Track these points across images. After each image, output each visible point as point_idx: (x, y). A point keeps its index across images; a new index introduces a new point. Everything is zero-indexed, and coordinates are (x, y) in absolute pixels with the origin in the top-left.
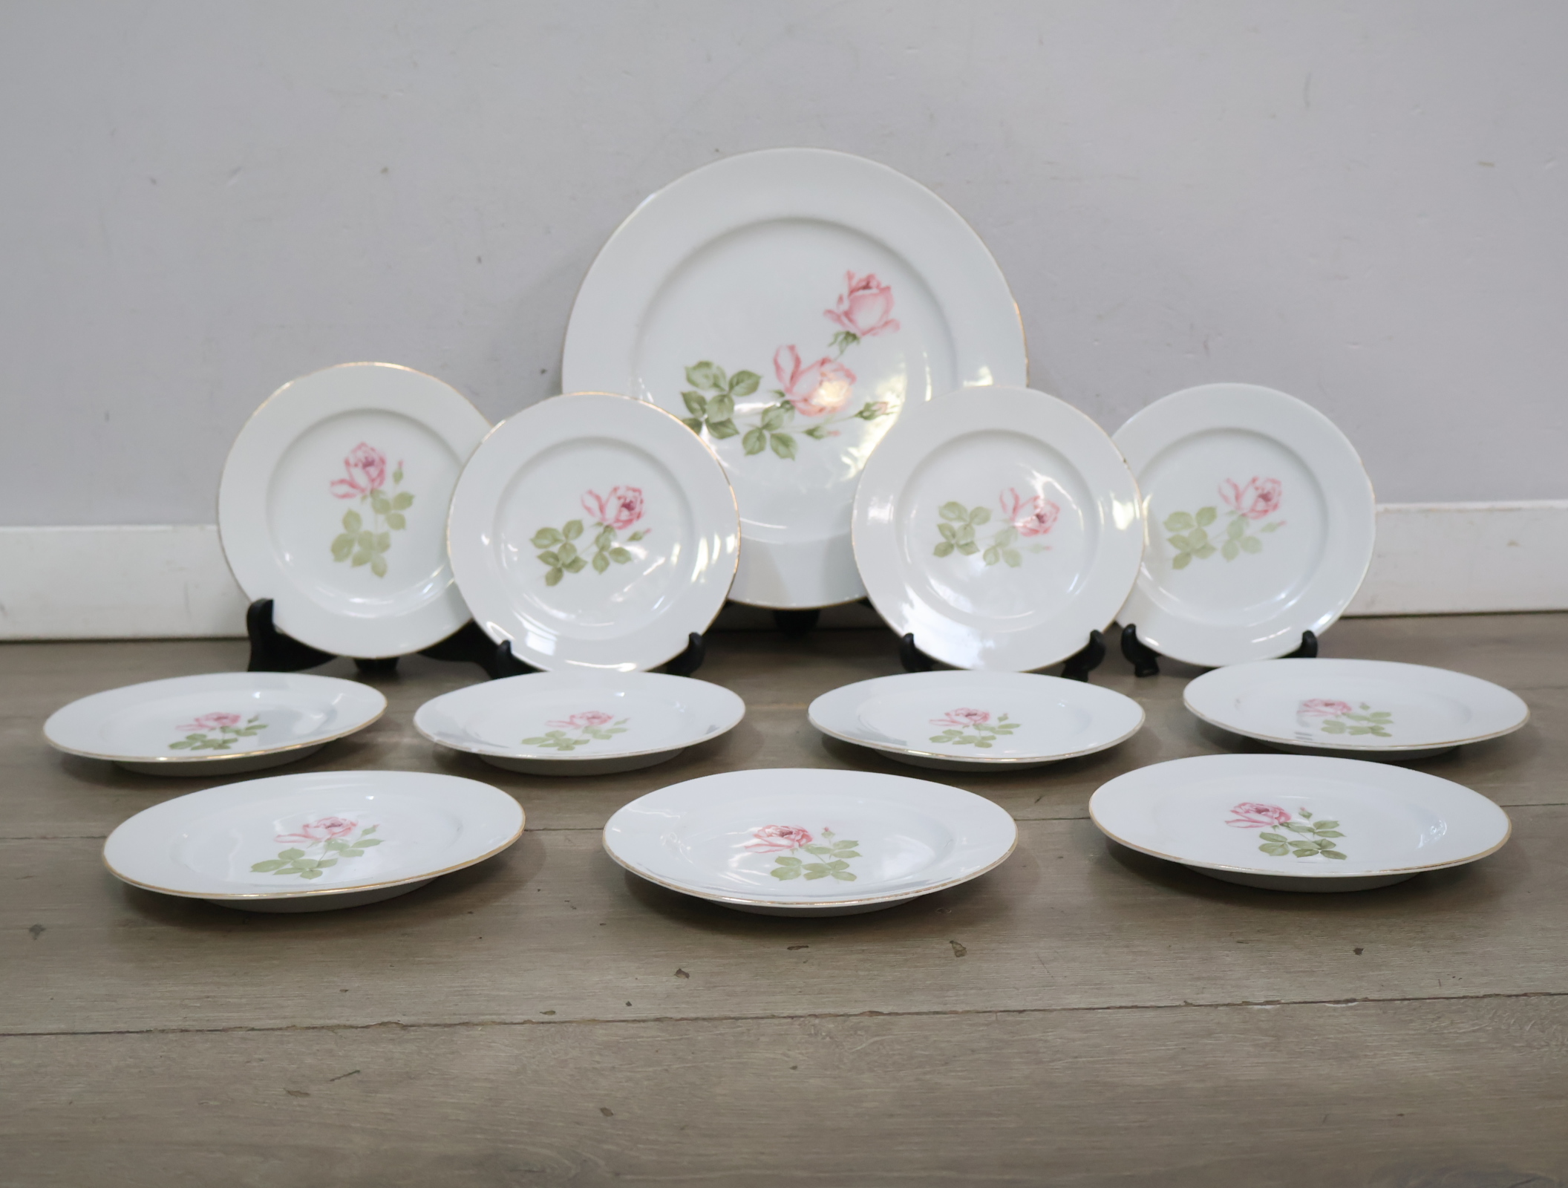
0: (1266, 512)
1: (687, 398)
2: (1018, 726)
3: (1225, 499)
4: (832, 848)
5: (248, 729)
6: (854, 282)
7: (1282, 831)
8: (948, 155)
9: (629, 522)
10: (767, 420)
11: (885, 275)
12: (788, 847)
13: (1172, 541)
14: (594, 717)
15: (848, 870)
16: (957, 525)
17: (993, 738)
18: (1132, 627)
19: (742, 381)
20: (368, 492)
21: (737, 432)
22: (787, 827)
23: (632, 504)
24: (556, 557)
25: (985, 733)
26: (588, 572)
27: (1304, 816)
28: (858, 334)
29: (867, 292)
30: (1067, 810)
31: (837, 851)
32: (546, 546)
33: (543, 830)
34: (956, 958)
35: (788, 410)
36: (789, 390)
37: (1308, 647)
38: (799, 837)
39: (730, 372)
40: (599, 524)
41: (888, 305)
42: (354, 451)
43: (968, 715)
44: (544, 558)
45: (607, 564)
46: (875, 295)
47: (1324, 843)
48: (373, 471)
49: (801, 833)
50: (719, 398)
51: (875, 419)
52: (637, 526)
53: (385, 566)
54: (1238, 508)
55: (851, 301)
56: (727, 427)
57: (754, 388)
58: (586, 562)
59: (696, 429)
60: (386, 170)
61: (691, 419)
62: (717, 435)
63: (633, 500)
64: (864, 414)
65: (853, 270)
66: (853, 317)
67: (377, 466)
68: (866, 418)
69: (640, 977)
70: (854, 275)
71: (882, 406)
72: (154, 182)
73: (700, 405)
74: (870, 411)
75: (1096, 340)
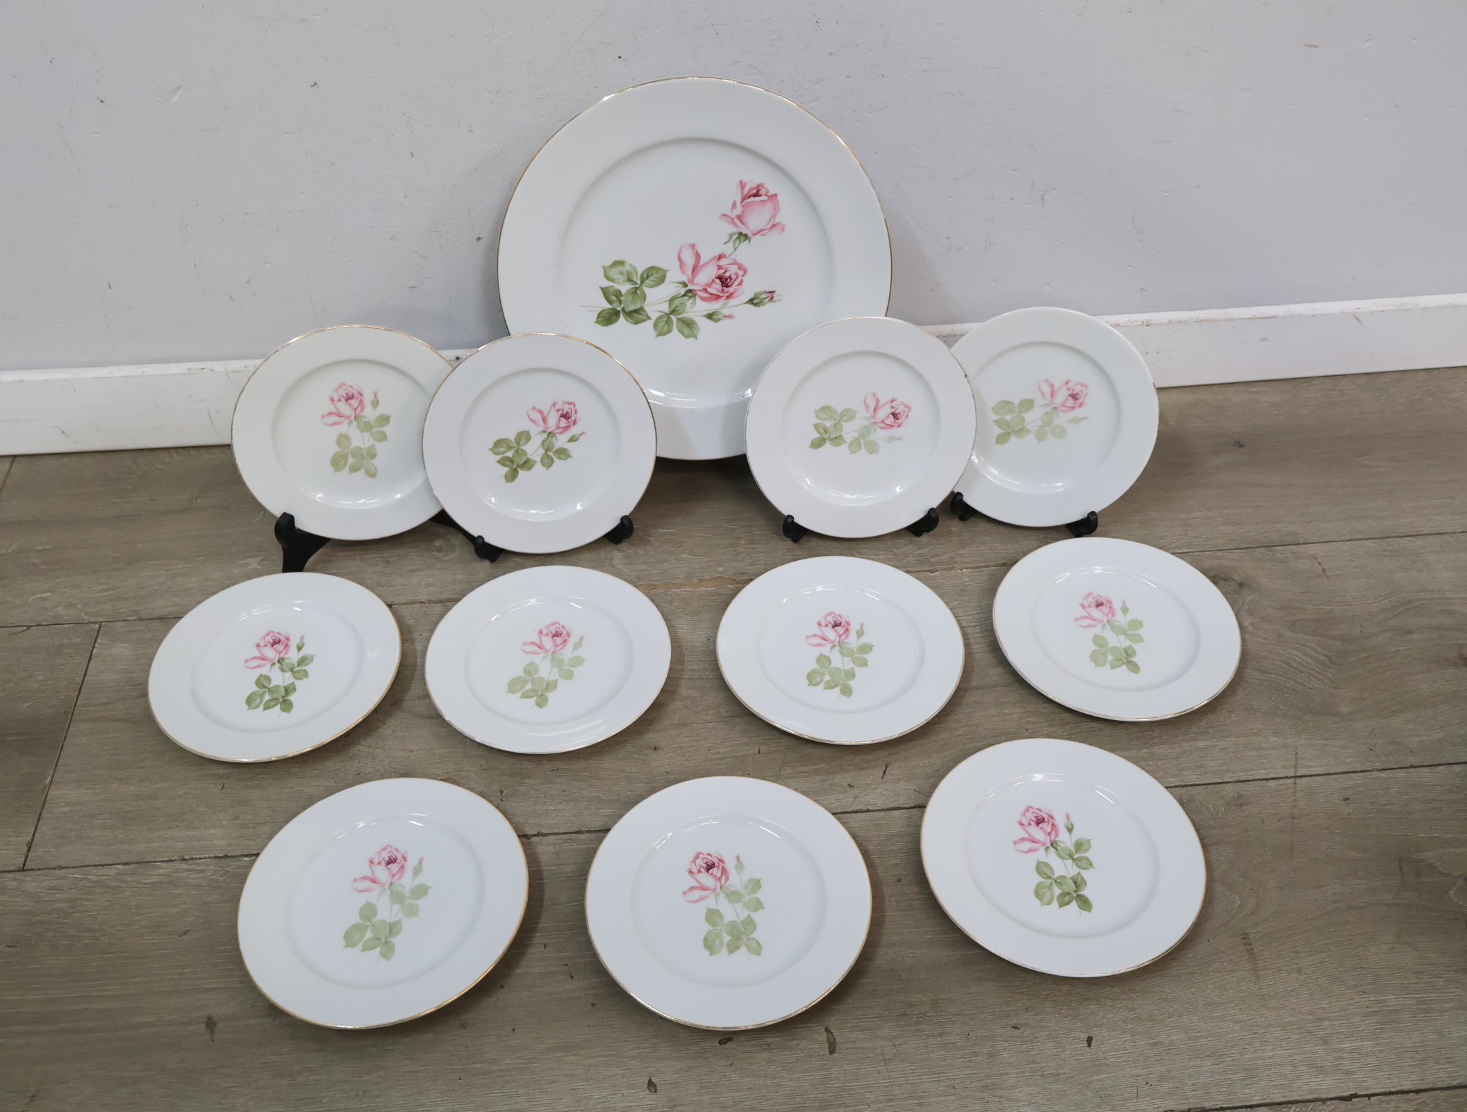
0: (1073, 408)
1: (605, 291)
2: (871, 648)
3: (1043, 394)
4: (743, 891)
5: (300, 663)
6: (746, 190)
7: (1052, 858)
8: (831, 54)
9: (567, 428)
10: (673, 307)
11: (773, 184)
12: (714, 890)
13: (997, 423)
14: (556, 634)
15: (756, 935)
16: (828, 424)
17: (854, 675)
19: (651, 275)
20: (353, 418)
21: (649, 318)
22: (710, 855)
23: (568, 414)
24: (511, 460)
25: (848, 664)
26: (538, 467)
27: (1068, 830)
28: (750, 234)
29: (757, 199)
30: (905, 793)
31: (747, 898)
32: (503, 453)
34: (830, 1056)
35: (690, 297)
36: (691, 281)
37: (1086, 526)
38: (719, 873)
39: (641, 269)
40: (544, 432)
41: (776, 208)
42: (336, 391)
43: (835, 625)
44: (501, 462)
45: (553, 461)
46: (764, 201)
47: (1079, 880)
48: (354, 402)
49: (721, 865)
50: (634, 290)
51: (763, 305)
52: (574, 430)
53: (376, 469)
54: (1052, 402)
55: (743, 206)
56: (640, 314)
57: (661, 280)
58: (536, 462)
59: (614, 317)
60: (315, 84)
61: (609, 309)
62: (632, 321)
63: (569, 411)
64: (755, 301)
65: (745, 180)
66: (745, 220)
67: (356, 399)
68: (755, 305)
69: (625, 1092)
70: (746, 184)
71: (770, 295)
72: (102, 102)
73: (617, 297)
74: (759, 298)
75: (951, 197)
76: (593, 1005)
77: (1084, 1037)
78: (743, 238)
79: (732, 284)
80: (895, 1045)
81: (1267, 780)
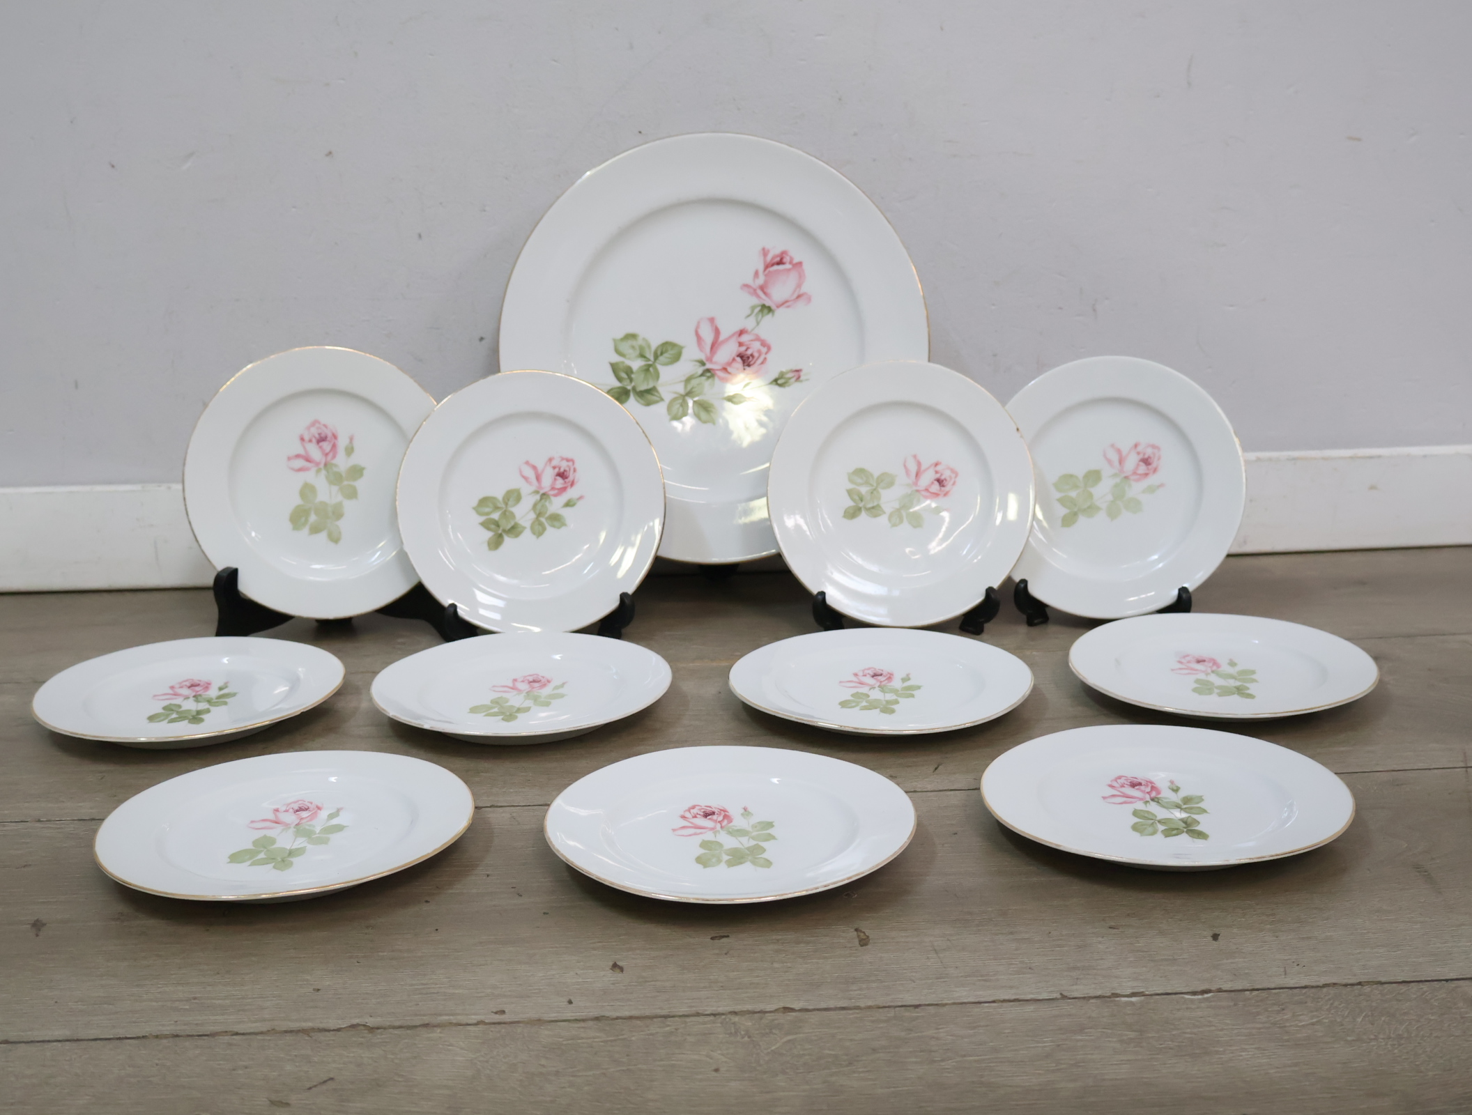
0: (1146, 475)
1: (615, 368)
2: (919, 687)
3: (1110, 462)
4: (750, 829)
5: (219, 697)
6: (769, 258)
7: (1153, 808)
8: (855, 134)
9: (563, 489)
10: (689, 388)
11: (798, 251)
12: (712, 829)
13: (1061, 501)
14: (534, 681)
15: (765, 855)
16: (864, 490)
17: (897, 702)
18: (1024, 582)
19: (666, 351)
20: (322, 466)
21: (663, 400)
22: (710, 807)
23: (565, 473)
24: (497, 524)
25: (890, 697)
26: (527, 535)
27: (1173, 790)
28: (773, 307)
29: (781, 267)
30: (962, 780)
31: (754, 834)
32: (488, 514)
33: (490, 807)
34: (860, 948)
35: (709, 377)
36: (710, 359)
37: (1183, 603)
38: (720, 818)
39: (654, 344)
40: (536, 492)
41: (801, 277)
42: (308, 428)
43: (875, 675)
44: (486, 525)
45: (544, 529)
46: (789, 270)
47: (1189, 821)
48: (326, 446)
49: (723, 813)
50: (645, 368)
51: (789, 386)
52: (571, 493)
53: (340, 533)
54: (1122, 471)
55: (766, 275)
56: (652, 394)
57: (677, 358)
58: (524, 528)
59: (624, 397)
60: (330, 153)
61: (619, 388)
62: (642, 402)
63: (567, 469)
64: (779, 382)
65: (768, 247)
66: (768, 291)
67: (330, 441)
68: (781, 385)
69: (580, 972)
70: (768, 251)
71: (796, 374)
72: (113, 166)
73: (627, 375)
74: (785, 378)
75: (993, 305)
76: (544, 913)
77: (1211, 933)
78: (766, 311)
79: (755, 363)
80: (950, 940)
81: (1430, 769)
